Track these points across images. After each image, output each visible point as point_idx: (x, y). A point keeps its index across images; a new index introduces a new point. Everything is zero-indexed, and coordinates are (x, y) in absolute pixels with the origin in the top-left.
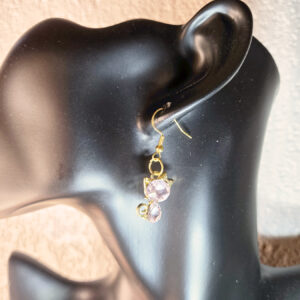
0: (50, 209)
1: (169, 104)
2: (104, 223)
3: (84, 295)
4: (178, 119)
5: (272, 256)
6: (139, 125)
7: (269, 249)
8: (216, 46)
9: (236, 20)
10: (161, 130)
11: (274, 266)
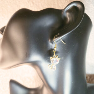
0: (21, 67)
1: (59, 34)
2: (39, 71)
3: (32, 92)
4: (61, 39)
5: (89, 80)
6: (50, 41)
7: (88, 78)
8: (73, 16)
9: (79, 8)
10: (56, 42)
11: (90, 83)
